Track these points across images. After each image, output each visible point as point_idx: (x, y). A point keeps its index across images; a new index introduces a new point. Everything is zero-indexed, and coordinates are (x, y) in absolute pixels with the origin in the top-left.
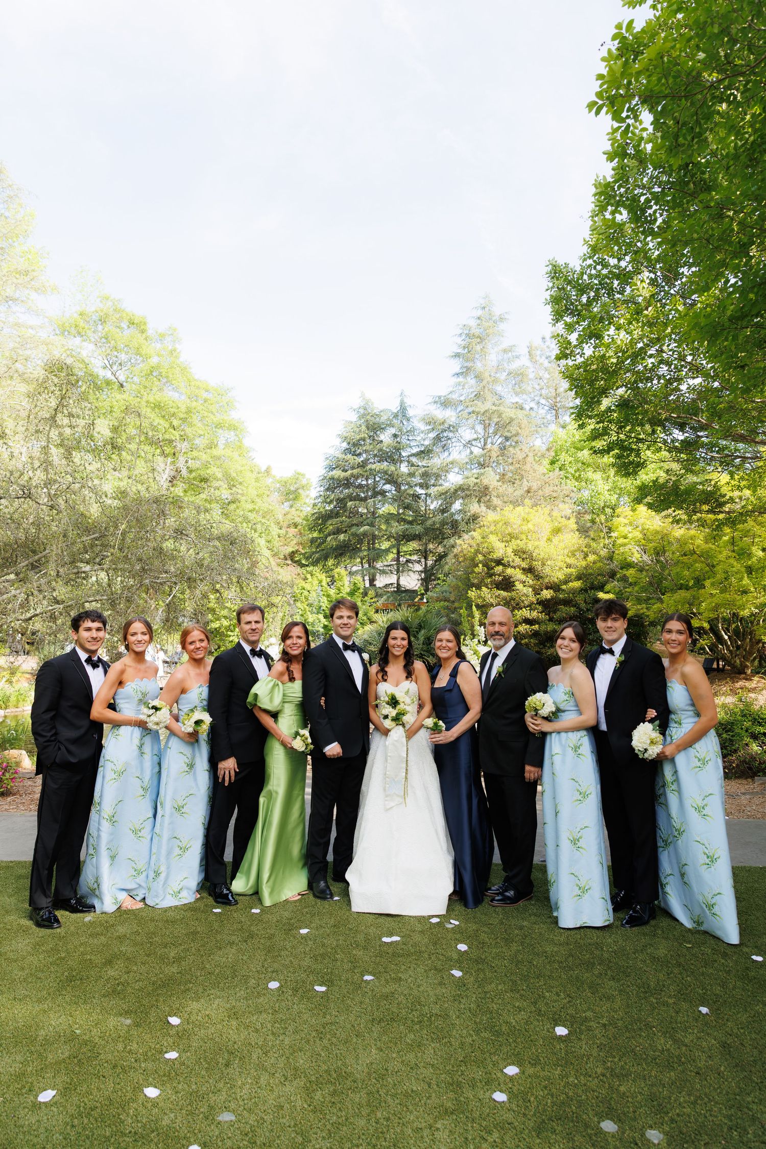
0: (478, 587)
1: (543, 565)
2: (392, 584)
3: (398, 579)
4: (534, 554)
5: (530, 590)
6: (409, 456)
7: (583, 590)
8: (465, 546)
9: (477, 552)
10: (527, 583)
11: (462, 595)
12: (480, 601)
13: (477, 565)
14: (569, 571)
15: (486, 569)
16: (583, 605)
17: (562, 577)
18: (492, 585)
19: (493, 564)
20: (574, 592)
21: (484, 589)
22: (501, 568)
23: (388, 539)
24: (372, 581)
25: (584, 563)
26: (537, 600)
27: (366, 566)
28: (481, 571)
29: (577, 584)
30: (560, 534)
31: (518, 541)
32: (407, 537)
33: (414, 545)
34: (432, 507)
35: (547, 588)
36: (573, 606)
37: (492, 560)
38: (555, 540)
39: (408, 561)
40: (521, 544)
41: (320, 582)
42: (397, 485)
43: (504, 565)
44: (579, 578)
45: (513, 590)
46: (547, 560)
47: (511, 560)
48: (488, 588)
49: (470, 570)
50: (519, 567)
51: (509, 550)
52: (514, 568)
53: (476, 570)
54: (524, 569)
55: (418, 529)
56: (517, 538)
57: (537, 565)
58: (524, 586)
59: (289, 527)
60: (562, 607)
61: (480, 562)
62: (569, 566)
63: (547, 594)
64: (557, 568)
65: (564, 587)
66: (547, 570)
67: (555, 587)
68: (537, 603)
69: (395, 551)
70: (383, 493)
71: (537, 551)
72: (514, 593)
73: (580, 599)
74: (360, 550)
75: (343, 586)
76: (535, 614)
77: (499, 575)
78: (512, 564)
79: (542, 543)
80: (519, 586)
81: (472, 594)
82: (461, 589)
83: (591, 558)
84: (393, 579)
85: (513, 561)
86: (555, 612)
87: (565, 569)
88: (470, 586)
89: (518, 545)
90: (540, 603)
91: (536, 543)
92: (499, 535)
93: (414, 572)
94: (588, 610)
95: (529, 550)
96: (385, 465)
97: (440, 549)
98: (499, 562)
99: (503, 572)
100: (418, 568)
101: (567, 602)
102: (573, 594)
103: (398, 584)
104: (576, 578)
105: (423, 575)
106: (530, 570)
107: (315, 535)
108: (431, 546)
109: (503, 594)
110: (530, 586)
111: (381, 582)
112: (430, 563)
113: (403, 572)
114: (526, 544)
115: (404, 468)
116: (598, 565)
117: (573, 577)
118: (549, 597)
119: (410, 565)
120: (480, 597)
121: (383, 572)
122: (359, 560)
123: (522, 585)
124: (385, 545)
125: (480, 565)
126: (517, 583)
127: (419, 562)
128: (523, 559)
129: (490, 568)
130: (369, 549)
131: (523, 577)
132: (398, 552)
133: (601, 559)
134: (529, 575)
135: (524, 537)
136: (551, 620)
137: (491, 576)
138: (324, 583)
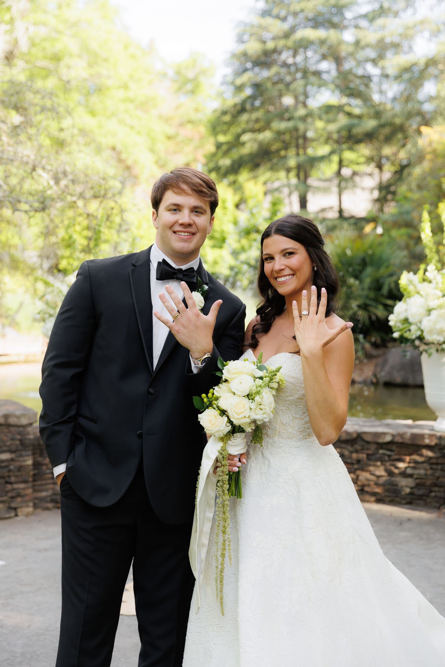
2: (332, 208)
3: (340, 199)
6: (355, 18)
8: (435, 137)
23: (326, 142)
24: (303, 202)
27: (294, 180)
32: (353, 138)
33: (363, 150)
34: (390, 94)
39: (355, 174)
42: (338, 60)
59: (181, 125)
69: (335, 158)
70: (317, 74)
74: (285, 157)
84: (332, 200)
93: (363, 189)
96: (321, 33)
97: (402, 155)
100: (370, 182)
103: (340, 207)
105: (376, 193)
108: (387, 151)
111: (315, 203)
113: (346, 188)
115: (349, 36)
119: (357, 179)
121: (318, 190)
122: (283, 173)
124: (322, 151)
130: (298, 156)
132: (341, 161)
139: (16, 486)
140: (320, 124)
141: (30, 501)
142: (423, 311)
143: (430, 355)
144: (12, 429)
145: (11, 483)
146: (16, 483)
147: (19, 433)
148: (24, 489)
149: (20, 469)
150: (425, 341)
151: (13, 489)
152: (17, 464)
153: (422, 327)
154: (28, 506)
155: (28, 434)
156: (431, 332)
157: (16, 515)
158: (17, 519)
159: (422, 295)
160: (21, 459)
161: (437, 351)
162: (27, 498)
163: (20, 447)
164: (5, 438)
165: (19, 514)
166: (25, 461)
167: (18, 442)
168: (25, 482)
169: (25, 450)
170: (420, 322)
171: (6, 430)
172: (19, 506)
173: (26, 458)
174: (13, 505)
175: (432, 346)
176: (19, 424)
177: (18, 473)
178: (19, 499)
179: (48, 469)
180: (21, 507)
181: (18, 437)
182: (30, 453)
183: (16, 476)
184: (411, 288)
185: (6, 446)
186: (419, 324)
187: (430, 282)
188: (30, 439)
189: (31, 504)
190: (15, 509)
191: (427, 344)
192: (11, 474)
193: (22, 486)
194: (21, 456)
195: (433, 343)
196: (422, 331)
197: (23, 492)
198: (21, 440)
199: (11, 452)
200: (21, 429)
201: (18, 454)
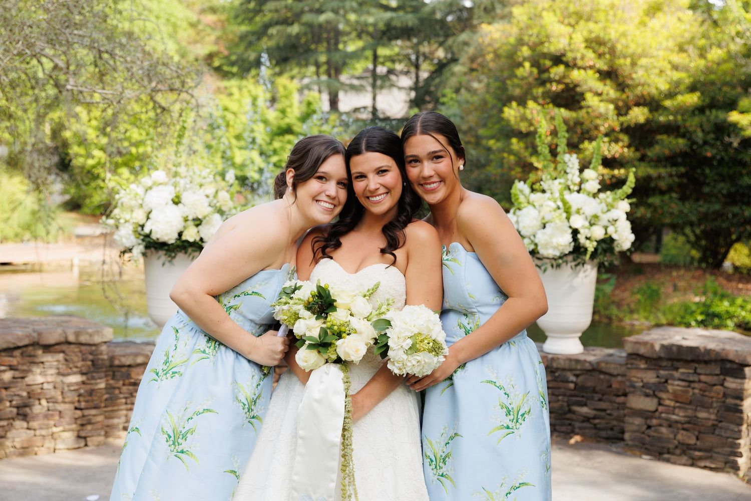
0: (522, 102)
1: (634, 64)
2: (365, 108)
3: (374, 99)
4: (619, 47)
5: (612, 107)
7: (700, 110)
8: (497, 35)
9: (521, 42)
10: (604, 97)
11: (490, 117)
12: (524, 127)
13: (520, 65)
14: (676, 75)
15: (535, 71)
16: (699, 136)
17: (664, 87)
18: (544, 99)
19: (548, 63)
20: (681, 110)
21: (531, 104)
22: (561, 69)
23: (359, 36)
24: (334, 103)
25: (702, 63)
26: (622, 124)
27: (324, 78)
28: (525, 74)
29: (692, 99)
30: (660, 14)
31: (591, 25)
32: (388, 33)
33: (397, 47)
35: (638, 104)
36: (683, 136)
37: (545, 56)
38: (654, 23)
39: (391, 72)
40: (595, 29)
41: (255, 99)
43: (567, 65)
44: (692, 89)
45: (581, 108)
46: (640, 56)
47: (579, 56)
48: (539, 104)
49: (506, 74)
50: (591, 67)
51: (579, 39)
52: (585, 69)
53: (520, 72)
54: (599, 72)
55: (410, 19)
56: (588, 20)
57: (624, 63)
58: (601, 101)
59: (203, 11)
60: (664, 137)
61: (525, 59)
62: (675, 67)
63: (639, 115)
64: (657, 71)
65: (668, 103)
66: (639, 75)
67: (653, 104)
68: (622, 130)
69: (369, 53)
71: (623, 41)
72: (582, 113)
73: (693, 123)
74: (315, 51)
75: (290, 106)
76: (616, 150)
77: (559, 82)
78: (580, 63)
79: (630, 28)
80: (591, 100)
81: (511, 113)
82: (490, 105)
83: (716, 54)
84: (364, 100)
85: (583, 58)
86: (651, 145)
87: (669, 72)
88: (506, 101)
89: (591, 32)
90: (626, 129)
91: (622, 28)
92: (558, 12)
93: (400, 88)
94: (705, 143)
95: (610, 40)
97: (441, 53)
98: (558, 60)
99: (564, 77)
100: (406, 81)
101: (671, 129)
102: (683, 115)
103: (375, 110)
104: (687, 88)
105: (413, 94)
106: (609, 75)
107: (244, 28)
109: (564, 112)
110: (612, 101)
111: (347, 102)
112: (424, 75)
113: (382, 87)
114: (605, 29)
116: (726, 66)
117: (682, 87)
118: (642, 119)
119: (393, 77)
120: (523, 118)
121: (353, 87)
122: (312, 69)
123: (596, 99)
124: (352, 46)
125: (527, 65)
126: (589, 96)
127: (407, 73)
128: (600, 56)
129: (543, 70)
130: (329, 50)
131: (599, 86)
132: (375, 57)
133: (731, 57)
134: (608, 82)
135: (601, 16)
136: (642, 159)
137: (543, 83)
138: (261, 103)
139: (86, 412)
140: (352, 17)
141: (102, 429)
142: (538, 223)
143: (545, 271)
144: (83, 348)
145: (81, 409)
146: (87, 408)
147: (91, 354)
148: (94, 415)
149: (91, 393)
150: (538, 256)
151: (83, 416)
152: (88, 387)
153: (537, 241)
154: (99, 435)
155: (101, 354)
156: (546, 246)
157: (86, 445)
158: (87, 449)
159: (534, 206)
160: (93, 382)
161: (552, 266)
162: (99, 426)
163: (92, 369)
164: (75, 359)
165: (89, 443)
166: (96, 384)
167: (90, 363)
168: (96, 408)
169: (98, 372)
170: (534, 236)
171: (77, 350)
172: (90, 435)
173: (99, 381)
174: (83, 434)
175: (545, 260)
176: (92, 342)
177: (90, 398)
178: (89, 427)
179: (120, 393)
180: (92, 436)
181: (91, 357)
182: (102, 375)
183: (86, 401)
184: (522, 199)
185: (76, 367)
186: (532, 238)
187: (544, 191)
188: (103, 360)
189: (103, 433)
190: (85, 438)
191: (539, 259)
192: (81, 399)
193: (93, 412)
194: (93, 378)
195: (548, 258)
196: (536, 245)
197: (94, 420)
198: (92, 361)
199: (83, 374)
200: (94, 348)
201: (89, 376)
